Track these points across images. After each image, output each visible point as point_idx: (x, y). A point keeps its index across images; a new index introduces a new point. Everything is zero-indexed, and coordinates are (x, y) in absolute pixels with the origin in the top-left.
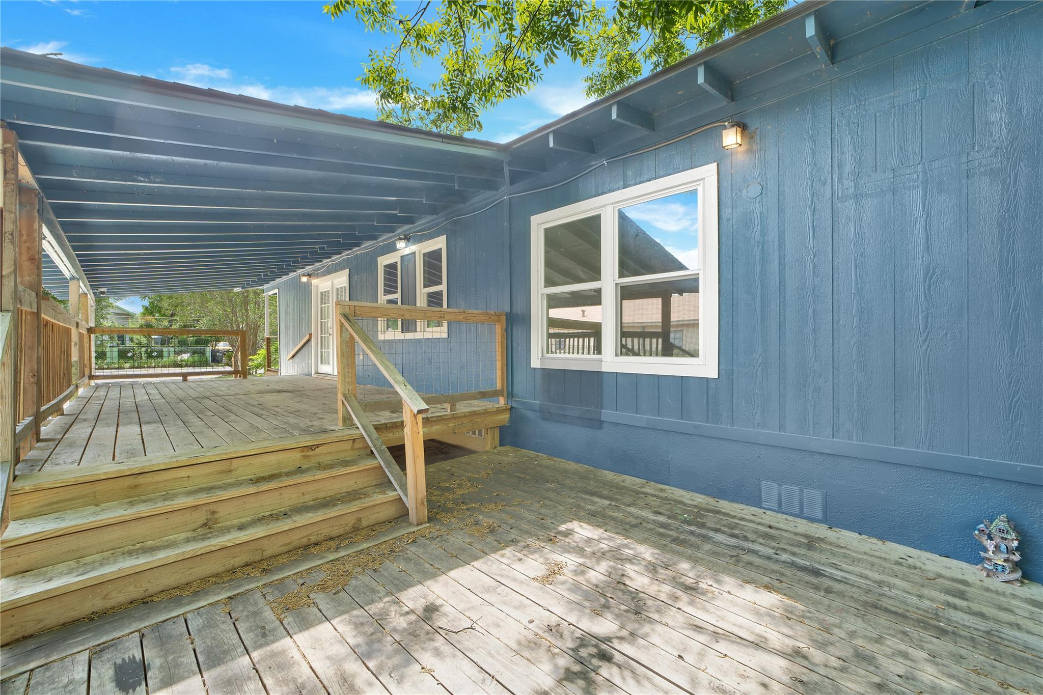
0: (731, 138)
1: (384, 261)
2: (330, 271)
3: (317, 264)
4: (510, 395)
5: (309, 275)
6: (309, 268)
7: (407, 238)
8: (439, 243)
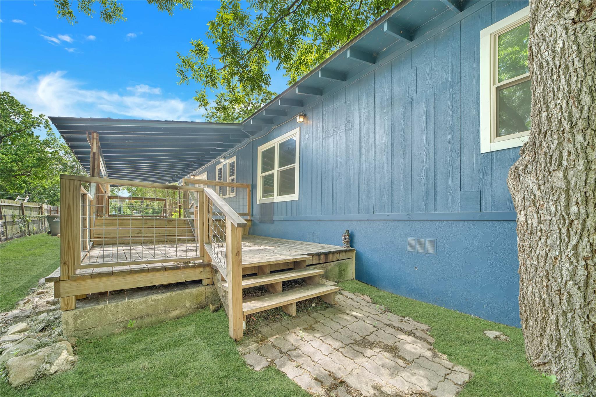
0: (300, 119)
1: (218, 167)
2: (201, 173)
3: (197, 170)
4: (252, 215)
5: (194, 175)
6: (194, 172)
7: (225, 158)
8: (233, 159)
